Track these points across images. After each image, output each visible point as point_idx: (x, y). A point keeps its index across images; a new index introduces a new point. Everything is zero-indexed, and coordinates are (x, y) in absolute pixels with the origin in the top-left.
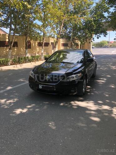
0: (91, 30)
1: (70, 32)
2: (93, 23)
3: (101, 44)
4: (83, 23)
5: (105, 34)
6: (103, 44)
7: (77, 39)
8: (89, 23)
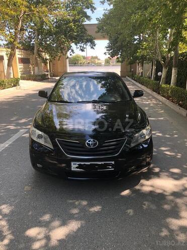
0: (70, 36)
1: (30, 38)
2: (72, 24)
3: (74, 61)
4: (54, 24)
5: (93, 45)
6: (78, 60)
7: (44, 52)
8: (66, 24)
